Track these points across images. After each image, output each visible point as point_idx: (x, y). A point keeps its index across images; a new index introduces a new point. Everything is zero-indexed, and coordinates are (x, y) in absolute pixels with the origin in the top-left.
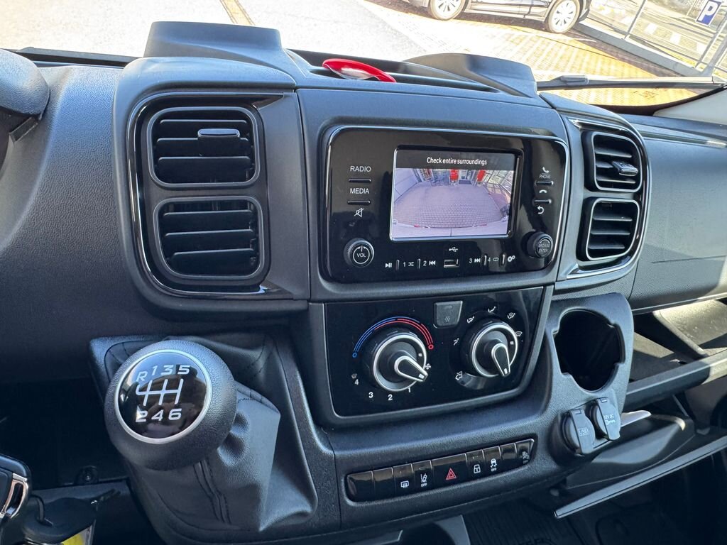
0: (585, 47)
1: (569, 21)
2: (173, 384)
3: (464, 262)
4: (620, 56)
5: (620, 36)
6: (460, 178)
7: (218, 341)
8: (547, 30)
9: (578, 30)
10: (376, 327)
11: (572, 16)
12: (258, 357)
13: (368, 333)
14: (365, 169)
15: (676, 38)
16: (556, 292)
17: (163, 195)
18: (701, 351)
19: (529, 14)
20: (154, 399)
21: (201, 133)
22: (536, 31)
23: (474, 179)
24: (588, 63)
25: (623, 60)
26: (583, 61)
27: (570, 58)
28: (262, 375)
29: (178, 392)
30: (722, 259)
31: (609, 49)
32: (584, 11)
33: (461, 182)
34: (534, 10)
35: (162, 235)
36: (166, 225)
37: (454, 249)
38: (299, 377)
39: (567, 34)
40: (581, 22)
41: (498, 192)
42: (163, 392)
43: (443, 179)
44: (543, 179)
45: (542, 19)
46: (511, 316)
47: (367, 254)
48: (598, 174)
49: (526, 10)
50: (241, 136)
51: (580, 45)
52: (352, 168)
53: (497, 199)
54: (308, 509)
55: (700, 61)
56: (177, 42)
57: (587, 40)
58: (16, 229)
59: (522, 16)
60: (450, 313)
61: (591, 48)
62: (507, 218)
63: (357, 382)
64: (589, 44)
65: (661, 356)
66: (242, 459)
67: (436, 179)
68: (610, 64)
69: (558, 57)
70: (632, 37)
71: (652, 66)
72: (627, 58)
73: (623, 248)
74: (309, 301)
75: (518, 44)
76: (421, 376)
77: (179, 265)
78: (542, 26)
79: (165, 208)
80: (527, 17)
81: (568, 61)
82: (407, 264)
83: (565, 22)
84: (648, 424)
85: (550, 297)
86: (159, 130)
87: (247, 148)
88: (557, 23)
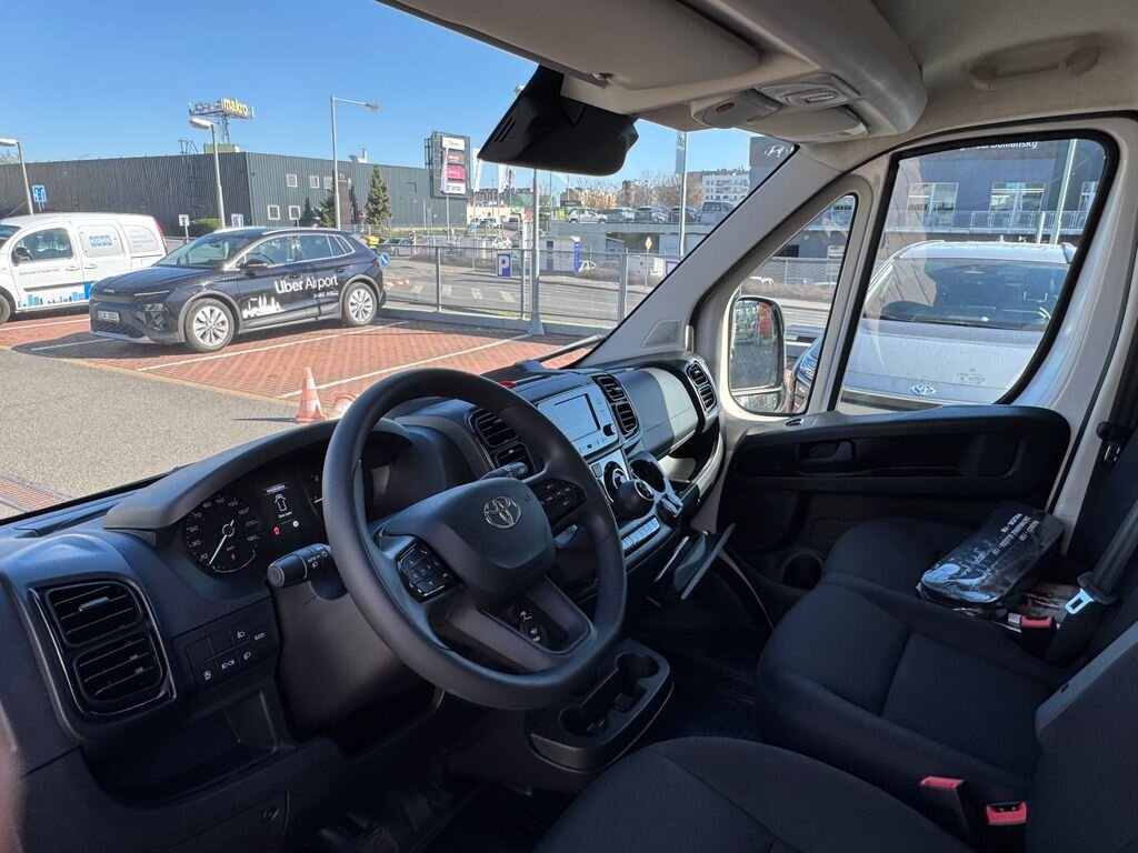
0: (402, 331)
1: (369, 310)
4: (444, 330)
5: (431, 310)
8: (351, 325)
9: (383, 316)
11: (370, 303)
15: (477, 293)
19: (320, 314)
22: (337, 330)
24: (418, 347)
26: (411, 348)
27: (395, 347)
31: (428, 326)
32: (380, 295)
34: (324, 309)
39: (373, 323)
40: (384, 307)
45: (338, 316)
49: (316, 310)
51: (395, 330)
55: (522, 312)
59: (313, 319)
61: (409, 331)
64: (403, 326)
68: (439, 341)
69: (383, 351)
70: (444, 307)
72: (453, 330)
73: (634, 424)
78: (342, 322)
80: (320, 318)
81: (396, 351)
83: (366, 312)
88: (357, 316)
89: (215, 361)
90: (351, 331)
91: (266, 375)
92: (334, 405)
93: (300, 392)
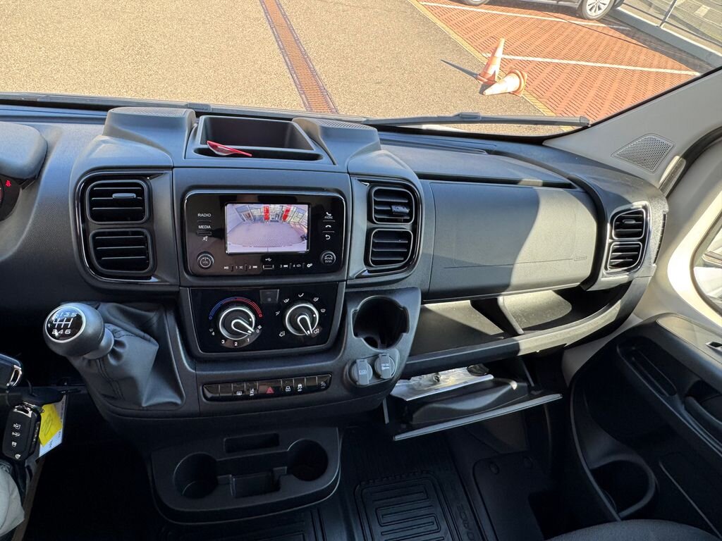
0: (617, 34)
1: (603, 8)
2: (68, 320)
3: (278, 267)
4: (654, 45)
5: (655, 24)
6: (271, 219)
7: (129, 306)
8: (582, 17)
9: (611, 16)
10: (223, 302)
12: (153, 317)
13: (218, 305)
14: (207, 215)
16: (348, 287)
17: (95, 227)
18: (521, 331)
20: (60, 325)
21: (115, 196)
22: (569, 17)
23: (281, 219)
24: (617, 53)
25: (656, 50)
26: (612, 50)
27: (599, 46)
28: (155, 326)
29: (70, 323)
30: (512, 266)
31: (643, 37)
33: (271, 221)
35: (95, 248)
36: (97, 243)
37: (269, 260)
38: (177, 330)
39: (601, 20)
40: (619, 8)
41: (298, 226)
42: (63, 323)
43: (260, 220)
44: (327, 219)
45: (576, 5)
46: (316, 299)
47: (209, 262)
48: (375, 213)
50: (137, 196)
51: (612, 32)
52: (199, 215)
53: (297, 231)
54: (179, 401)
56: (119, 128)
57: (621, 27)
58: (19, 243)
60: (271, 297)
61: (623, 36)
62: (306, 241)
63: (213, 334)
64: (622, 32)
65: (492, 333)
66: (121, 362)
67: (255, 219)
68: (640, 53)
69: (586, 46)
71: (684, 56)
72: (659, 48)
73: (402, 259)
74: (180, 286)
75: (547, 31)
76: (249, 332)
77: (104, 265)
78: (576, 12)
79: (95, 235)
80: (560, 3)
82: (238, 267)
83: (600, 9)
84: (491, 384)
85: (343, 290)
86: (93, 194)
87: (141, 203)
88: (590, 10)
89: (468, 12)
90: (579, 22)
91: (490, 35)
92: (507, 75)
93: (490, 55)
